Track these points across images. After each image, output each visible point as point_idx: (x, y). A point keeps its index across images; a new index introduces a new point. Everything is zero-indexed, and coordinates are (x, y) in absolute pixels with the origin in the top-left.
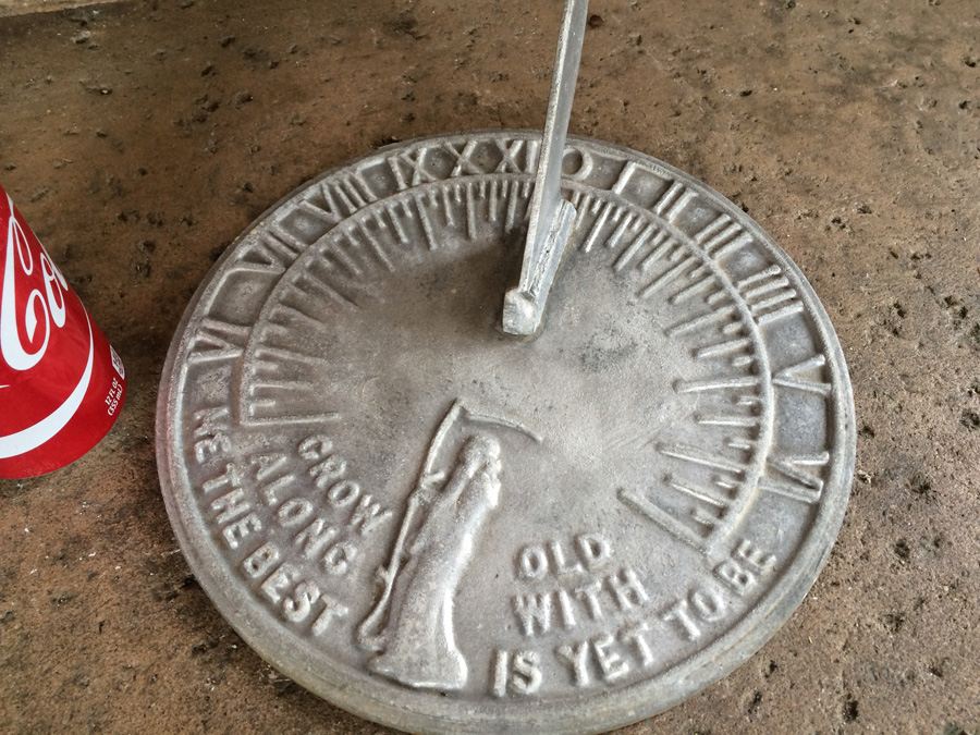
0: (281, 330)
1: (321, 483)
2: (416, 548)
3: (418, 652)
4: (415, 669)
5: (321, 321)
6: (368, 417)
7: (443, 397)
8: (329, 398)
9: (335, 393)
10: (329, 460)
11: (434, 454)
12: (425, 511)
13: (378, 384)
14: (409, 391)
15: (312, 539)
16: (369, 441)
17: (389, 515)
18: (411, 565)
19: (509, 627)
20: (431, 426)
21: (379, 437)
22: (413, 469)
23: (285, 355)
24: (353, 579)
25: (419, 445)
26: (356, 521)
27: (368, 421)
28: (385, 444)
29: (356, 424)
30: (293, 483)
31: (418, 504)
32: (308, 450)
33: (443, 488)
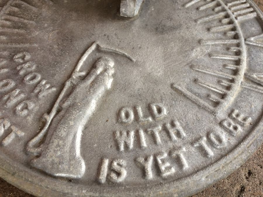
0: (16, 9)
1: (22, 73)
5: (35, 7)
6: (51, 46)
7: (89, 40)
8: (33, 37)
9: (36, 36)
10: (28, 63)
11: (81, 64)
12: (73, 88)
13: (58, 33)
14: (73, 37)
15: (11, 98)
16: (50, 56)
17: (54, 89)
19: (111, 147)
20: (81, 52)
21: (55, 55)
22: (70, 70)
23: (16, 19)
24: (30, 119)
25: (74, 59)
26: (36, 91)
27: (50, 48)
28: (58, 58)
29: (44, 49)
30: (8, 72)
31: (70, 85)
32: (19, 58)
33: (83, 79)
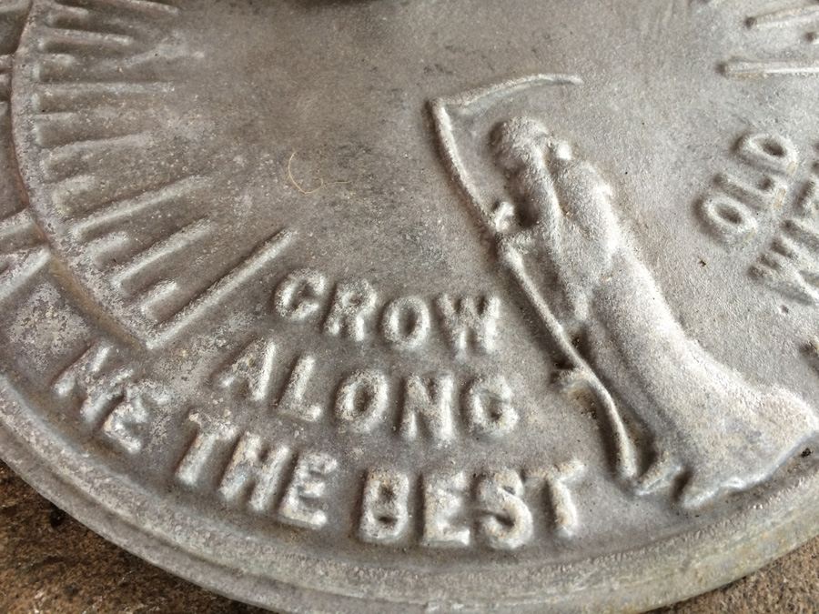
0: (82, 183)
1: (360, 332)
2: (582, 311)
3: (731, 428)
4: (751, 455)
5: (133, 133)
6: (333, 204)
7: (407, 112)
8: (253, 219)
9: (254, 207)
10: (339, 293)
12: (541, 259)
13: (303, 156)
14: (353, 135)
15: (429, 412)
16: (368, 232)
17: (495, 305)
18: (598, 336)
19: (785, 310)
20: (425, 155)
21: (375, 216)
23: (127, 209)
24: (537, 417)
25: (436, 188)
26: (462, 342)
27: (338, 208)
28: (393, 218)
29: (326, 223)
30: (319, 364)
32: (294, 305)
